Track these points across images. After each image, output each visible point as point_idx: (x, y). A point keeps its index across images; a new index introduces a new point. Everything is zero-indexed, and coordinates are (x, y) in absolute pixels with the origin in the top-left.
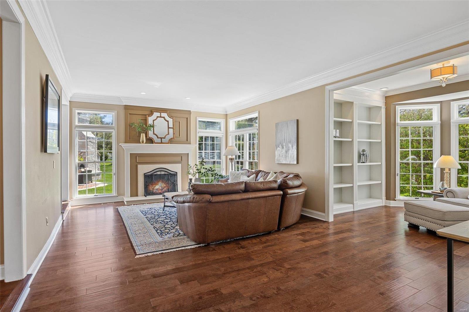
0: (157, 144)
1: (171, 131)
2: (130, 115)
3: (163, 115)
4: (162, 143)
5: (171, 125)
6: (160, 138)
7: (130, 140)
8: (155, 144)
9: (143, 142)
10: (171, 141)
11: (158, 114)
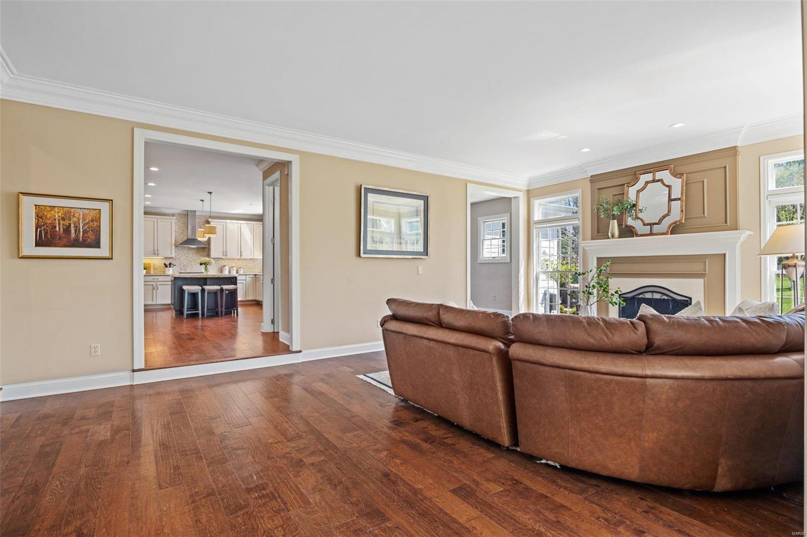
0: (640, 238)
1: (676, 205)
2: (600, 190)
3: (659, 175)
4: (651, 234)
5: (676, 194)
6: (648, 224)
7: (599, 234)
8: (638, 238)
9: (613, 236)
10: (675, 229)
11: (649, 177)
